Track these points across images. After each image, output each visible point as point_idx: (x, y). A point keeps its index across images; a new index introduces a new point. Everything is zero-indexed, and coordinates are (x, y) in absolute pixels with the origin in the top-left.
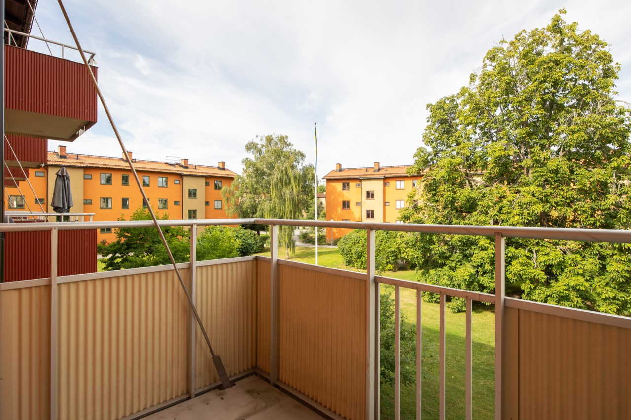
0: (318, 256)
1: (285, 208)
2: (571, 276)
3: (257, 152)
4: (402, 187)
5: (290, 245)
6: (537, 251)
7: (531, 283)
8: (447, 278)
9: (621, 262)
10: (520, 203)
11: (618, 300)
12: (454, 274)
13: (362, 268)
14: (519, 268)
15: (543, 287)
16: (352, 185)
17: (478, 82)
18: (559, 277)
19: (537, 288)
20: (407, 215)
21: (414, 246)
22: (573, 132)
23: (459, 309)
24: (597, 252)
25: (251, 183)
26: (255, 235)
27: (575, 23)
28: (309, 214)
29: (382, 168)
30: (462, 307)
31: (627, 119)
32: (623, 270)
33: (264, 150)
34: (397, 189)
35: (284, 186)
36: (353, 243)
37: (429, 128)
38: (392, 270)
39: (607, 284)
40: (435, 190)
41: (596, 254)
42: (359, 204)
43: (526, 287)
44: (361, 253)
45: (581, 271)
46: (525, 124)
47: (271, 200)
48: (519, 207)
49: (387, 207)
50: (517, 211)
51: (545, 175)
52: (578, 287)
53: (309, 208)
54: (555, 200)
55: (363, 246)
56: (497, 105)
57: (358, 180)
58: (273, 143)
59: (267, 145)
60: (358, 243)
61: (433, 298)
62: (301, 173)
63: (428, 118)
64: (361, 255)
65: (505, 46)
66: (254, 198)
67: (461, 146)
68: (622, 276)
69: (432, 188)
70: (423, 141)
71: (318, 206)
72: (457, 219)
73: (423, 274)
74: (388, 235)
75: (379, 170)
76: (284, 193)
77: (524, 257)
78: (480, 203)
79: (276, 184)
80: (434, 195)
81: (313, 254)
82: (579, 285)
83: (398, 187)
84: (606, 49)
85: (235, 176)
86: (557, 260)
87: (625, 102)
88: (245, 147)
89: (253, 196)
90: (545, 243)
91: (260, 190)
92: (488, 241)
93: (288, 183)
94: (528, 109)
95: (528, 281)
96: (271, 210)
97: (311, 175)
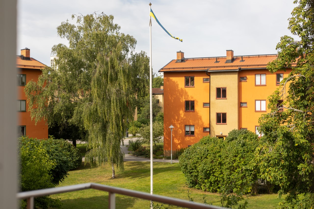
0: (154, 174)
1: (110, 111)
3: (73, 37)
4: (264, 83)
5: (116, 160)
13: (211, 190)
16: (198, 80)
20: (268, 125)
25: (64, 77)
26: (69, 147)
28: (141, 115)
29: (237, 58)
33: (82, 34)
34: (256, 86)
35: (109, 82)
36: (198, 158)
38: (250, 193)
40: (304, 92)
42: (207, 105)
44: (210, 171)
47: (91, 100)
49: (243, 109)
53: (141, 108)
55: (212, 162)
57: (206, 73)
58: (94, 26)
59: (86, 28)
60: (206, 158)
62: (131, 63)
64: (210, 174)
66: (69, 98)
70: (289, 28)
71: (153, 105)
74: (245, 147)
75: (233, 60)
76: (109, 92)
79: (98, 80)
80: (303, 98)
81: (146, 172)
83: (258, 83)
85: (43, 68)
88: (57, 30)
89: (68, 95)
91: (77, 87)
93: (114, 79)
96: (91, 114)
97: (143, 67)
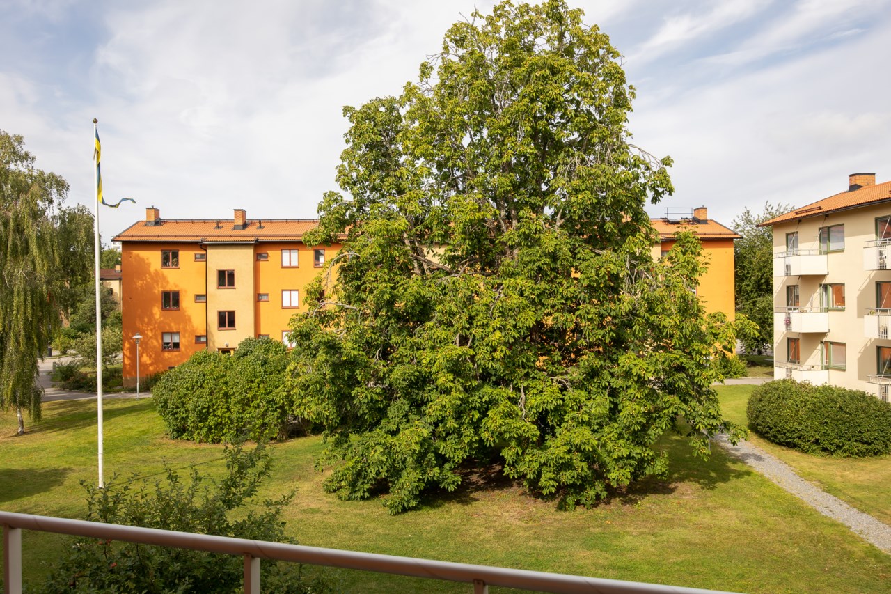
0: (104, 420)
2: (574, 426)
4: (294, 263)
5: (26, 400)
6: (526, 389)
7: (518, 446)
8: (382, 450)
9: (637, 400)
10: (502, 307)
11: (633, 458)
12: (395, 441)
13: (210, 440)
14: (499, 422)
15: (535, 450)
16: (186, 256)
17: (434, 80)
18: (558, 430)
19: (527, 451)
20: (305, 329)
21: (320, 391)
22: (577, 191)
23: (403, 506)
24: (607, 384)
27: (580, 10)
28: (77, 318)
29: (252, 223)
30: (408, 501)
31: (642, 175)
32: (639, 412)
34: (282, 267)
35: (9, 258)
36: (187, 389)
37: (347, 155)
38: (276, 438)
39: (620, 436)
40: (359, 278)
41: (605, 388)
42: (202, 298)
43: (510, 453)
44: (208, 408)
45: (586, 417)
46: (508, 167)
48: (500, 314)
49: (262, 304)
50: (497, 323)
51: (538, 260)
52: (583, 448)
53: (78, 304)
54: (551, 302)
55: (212, 393)
56: (463, 127)
57: (200, 246)
60: (201, 387)
61: (355, 492)
62: (57, 225)
63: (346, 135)
64: (208, 413)
65: (479, 24)
67: (405, 197)
68: (637, 423)
69: (353, 274)
70: (337, 180)
71: (102, 299)
72: (398, 335)
73: (337, 443)
74: (266, 366)
75: (245, 225)
76: (11, 274)
77: (507, 401)
78: (438, 308)
80: (358, 288)
81: (89, 417)
82: (584, 444)
83: (286, 263)
84: (617, 61)
86: (554, 403)
87: (639, 149)
90: (536, 374)
92: (451, 377)
93: (21, 252)
94: (513, 142)
95: (513, 443)
97: (83, 232)
